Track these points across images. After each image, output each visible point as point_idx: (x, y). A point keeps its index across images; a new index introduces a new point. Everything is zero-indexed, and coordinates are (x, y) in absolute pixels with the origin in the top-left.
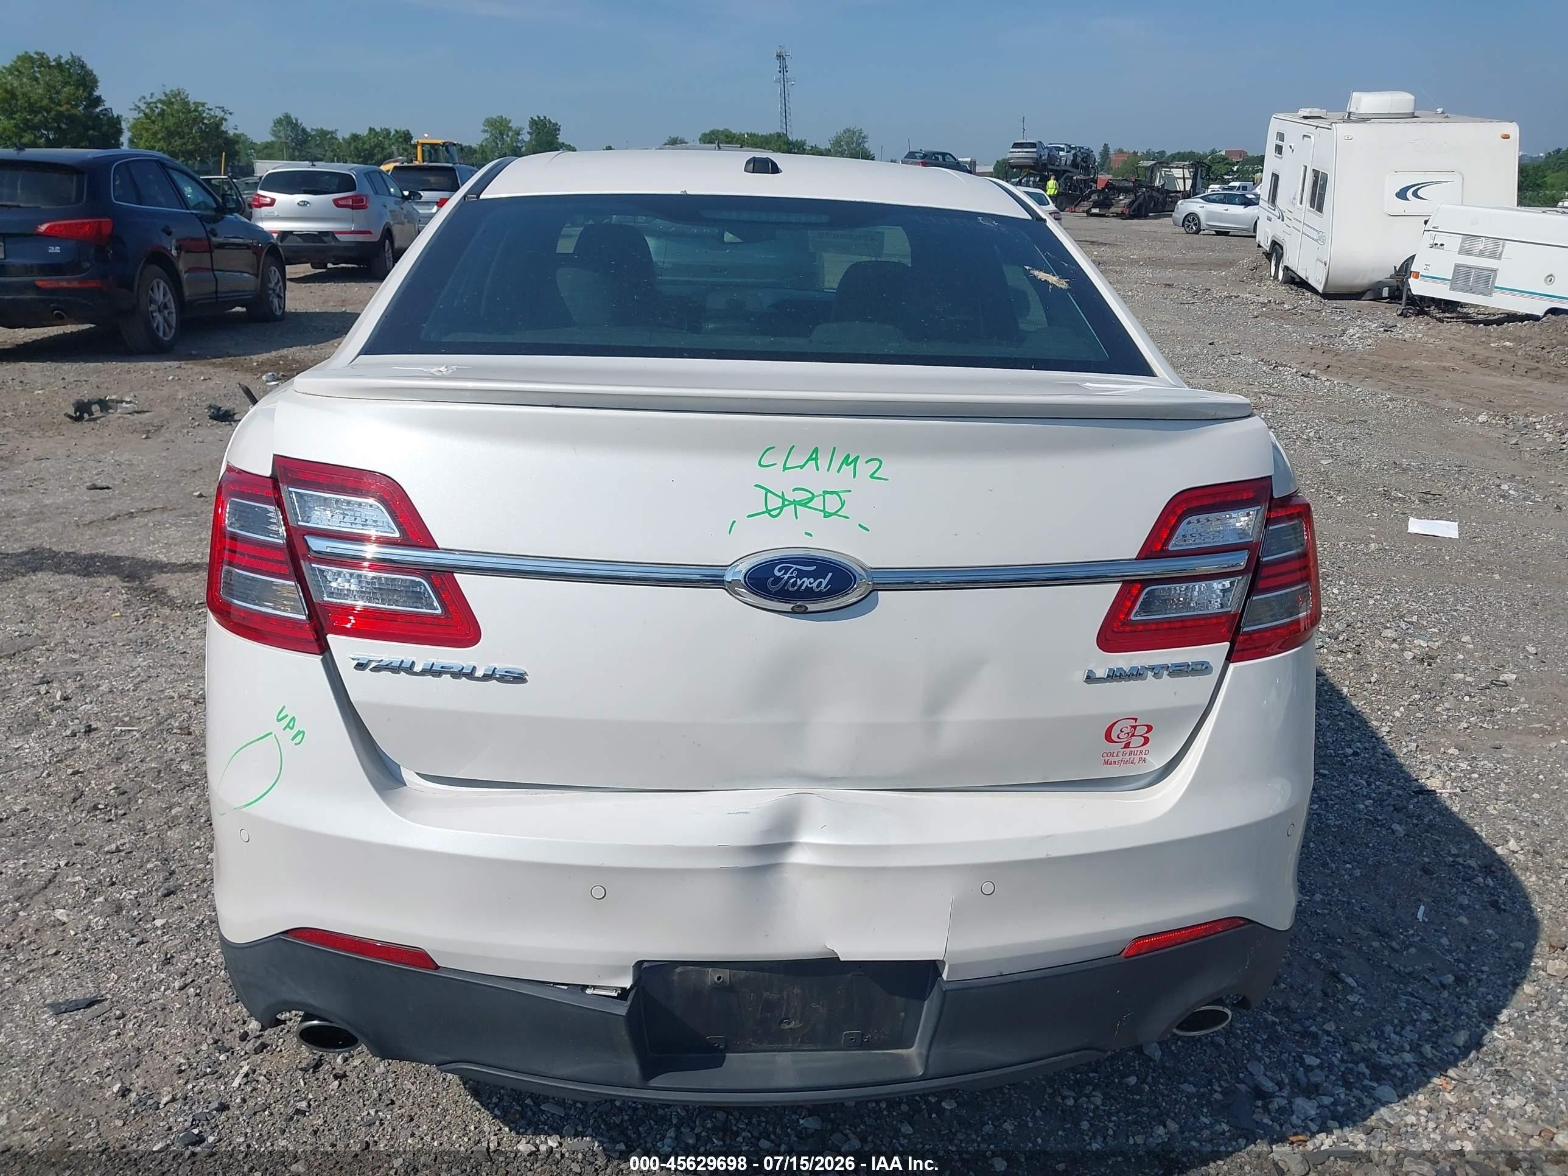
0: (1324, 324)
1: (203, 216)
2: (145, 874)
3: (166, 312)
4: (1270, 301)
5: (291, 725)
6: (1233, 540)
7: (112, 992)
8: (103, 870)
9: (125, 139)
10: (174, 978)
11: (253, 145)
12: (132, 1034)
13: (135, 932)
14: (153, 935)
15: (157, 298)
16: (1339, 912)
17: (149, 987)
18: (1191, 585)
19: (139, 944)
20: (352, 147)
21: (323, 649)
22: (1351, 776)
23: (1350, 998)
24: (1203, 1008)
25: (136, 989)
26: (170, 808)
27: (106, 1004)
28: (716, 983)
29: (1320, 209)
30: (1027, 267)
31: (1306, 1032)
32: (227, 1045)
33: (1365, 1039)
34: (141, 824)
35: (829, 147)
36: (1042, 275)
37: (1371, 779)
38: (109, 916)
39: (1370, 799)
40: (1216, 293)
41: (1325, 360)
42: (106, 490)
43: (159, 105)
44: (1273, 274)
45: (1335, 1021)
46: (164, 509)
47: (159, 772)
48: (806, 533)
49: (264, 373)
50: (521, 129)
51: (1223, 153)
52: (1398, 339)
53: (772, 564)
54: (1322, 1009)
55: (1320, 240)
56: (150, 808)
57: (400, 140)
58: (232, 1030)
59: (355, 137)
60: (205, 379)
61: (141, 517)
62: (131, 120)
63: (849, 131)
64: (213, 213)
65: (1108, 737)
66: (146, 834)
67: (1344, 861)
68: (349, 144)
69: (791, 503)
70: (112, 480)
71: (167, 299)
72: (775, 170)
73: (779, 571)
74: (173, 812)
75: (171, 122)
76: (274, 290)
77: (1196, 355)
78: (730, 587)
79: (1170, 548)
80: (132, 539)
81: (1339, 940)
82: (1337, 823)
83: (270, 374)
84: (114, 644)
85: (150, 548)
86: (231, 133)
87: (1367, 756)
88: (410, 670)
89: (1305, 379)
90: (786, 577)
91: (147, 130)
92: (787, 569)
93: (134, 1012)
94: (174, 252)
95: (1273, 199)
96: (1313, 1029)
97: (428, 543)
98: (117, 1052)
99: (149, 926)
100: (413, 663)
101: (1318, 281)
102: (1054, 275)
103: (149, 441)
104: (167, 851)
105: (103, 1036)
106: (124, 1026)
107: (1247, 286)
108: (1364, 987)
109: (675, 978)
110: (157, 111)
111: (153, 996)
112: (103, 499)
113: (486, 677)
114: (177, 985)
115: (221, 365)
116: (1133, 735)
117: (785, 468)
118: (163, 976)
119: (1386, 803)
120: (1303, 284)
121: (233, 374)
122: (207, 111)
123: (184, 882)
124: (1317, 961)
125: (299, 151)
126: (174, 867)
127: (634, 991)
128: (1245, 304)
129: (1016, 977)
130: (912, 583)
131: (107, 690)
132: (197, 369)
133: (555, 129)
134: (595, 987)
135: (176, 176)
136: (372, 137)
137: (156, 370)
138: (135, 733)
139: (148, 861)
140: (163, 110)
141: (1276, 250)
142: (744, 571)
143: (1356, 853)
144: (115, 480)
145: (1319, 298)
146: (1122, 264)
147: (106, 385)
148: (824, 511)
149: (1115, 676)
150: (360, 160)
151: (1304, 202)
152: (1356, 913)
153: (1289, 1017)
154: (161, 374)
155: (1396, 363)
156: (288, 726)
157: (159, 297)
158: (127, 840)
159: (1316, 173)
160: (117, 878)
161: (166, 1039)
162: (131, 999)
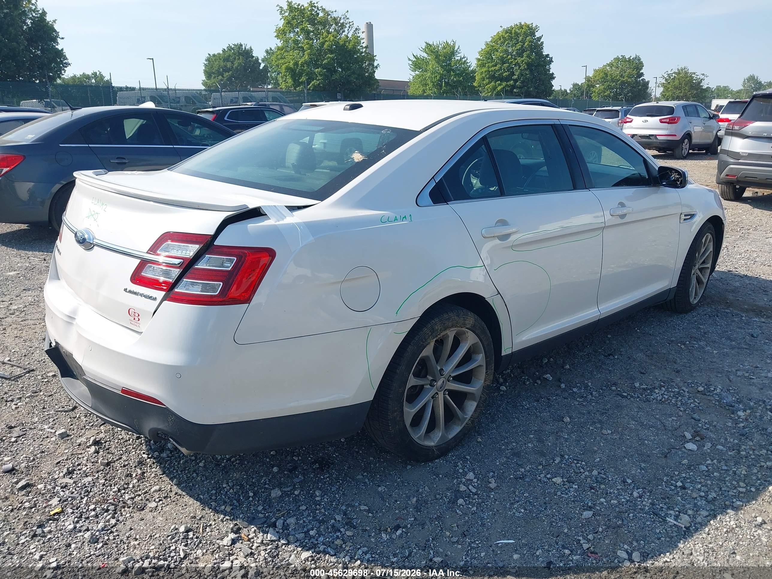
43: (674, 75)
79: (158, 251)
110: (672, 77)
122: (696, 76)
140: (675, 77)
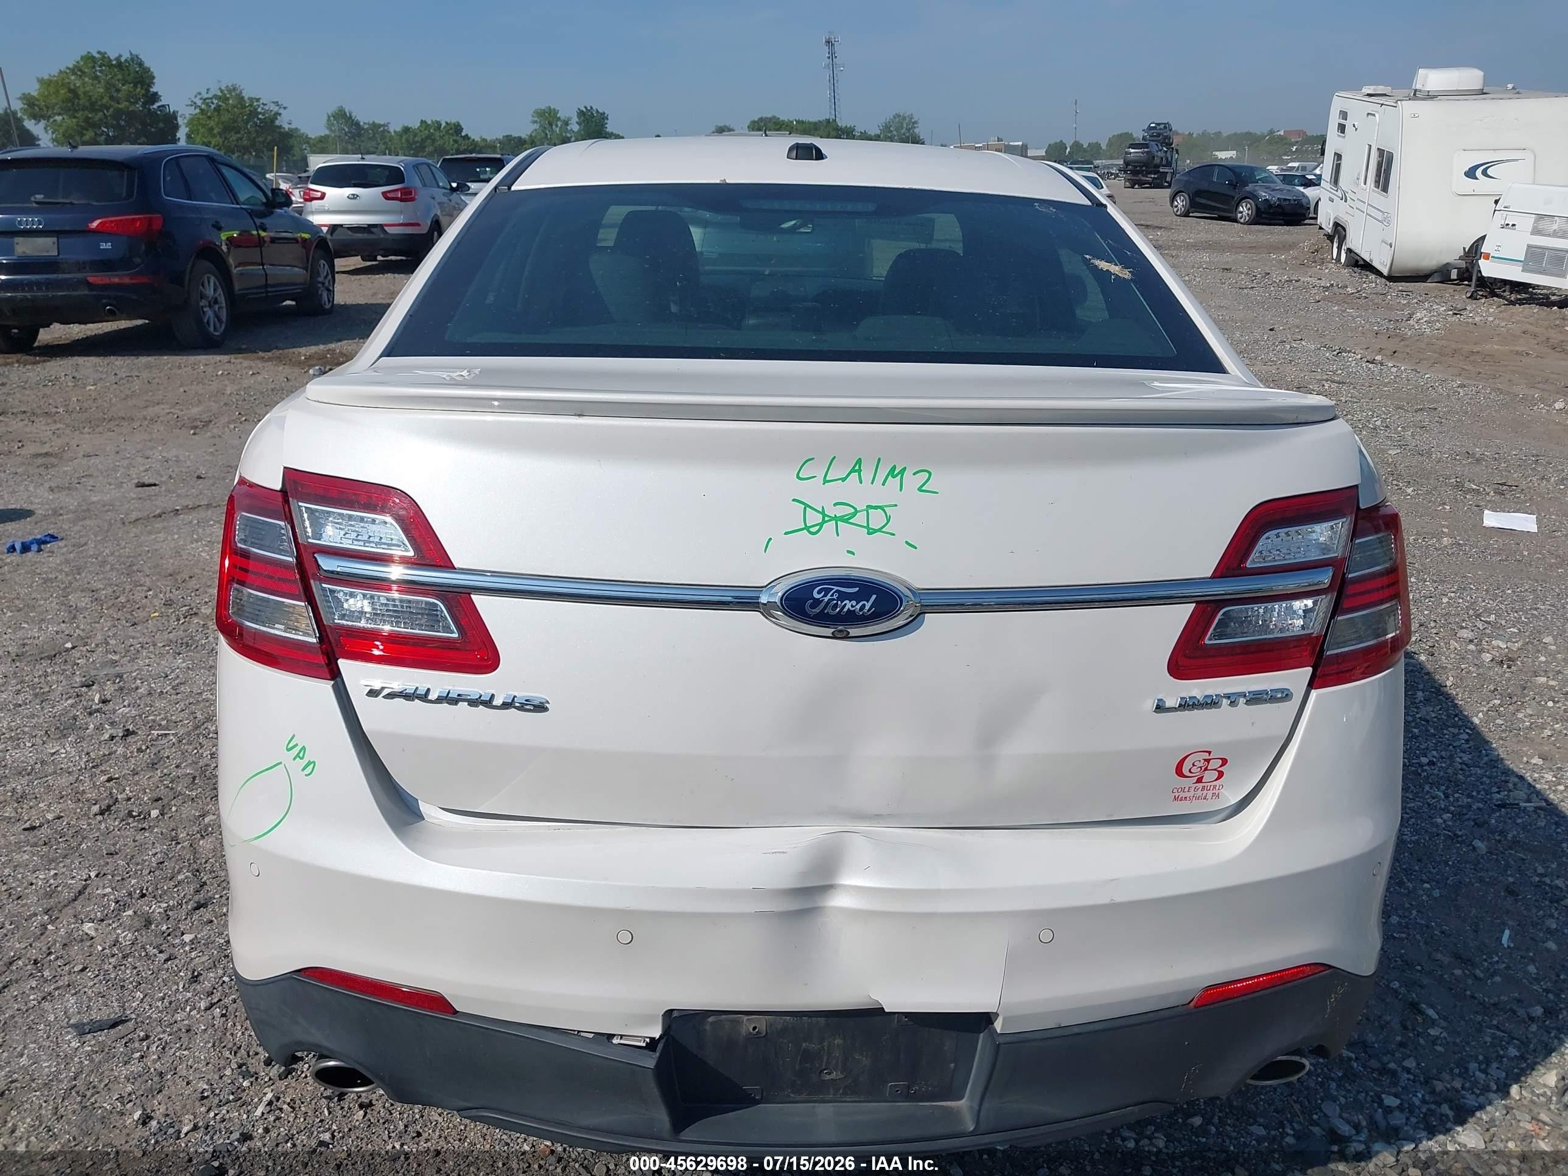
0: (1390, 308)
1: (252, 210)
2: (176, 886)
3: (217, 307)
4: (1332, 285)
5: (301, 755)
6: (1314, 556)
7: (137, 1012)
8: (133, 882)
9: (182, 134)
10: (200, 998)
11: (307, 140)
12: (155, 1057)
13: (163, 947)
14: (181, 951)
15: (208, 292)
16: (1418, 936)
17: (174, 1007)
18: (1269, 606)
19: (166, 961)
20: (403, 140)
21: (334, 674)
22: (1427, 788)
23: (1432, 1032)
24: (1279, 1058)
25: (161, 1009)
26: (203, 816)
27: (131, 1024)
28: (751, 1033)
29: (1385, 189)
30: (1088, 257)
31: (1384, 1069)
32: (252, 1070)
33: (1448, 1077)
34: (173, 833)
35: (878, 132)
36: (1103, 265)
37: (1450, 791)
38: (137, 930)
39: (1448, 812)
40: (1275, 277)
41: (1392, 345)
42: (153, 487)
43: (215, 101)
44: (1335, 257)
45: (1415, 1057)
46: (209, 506)
47: (194, 778)
48: (848, 552)
49: (311, 366)
50: (570, 119)
51: (1282, 133)
52: (1468, 323)
53: (811, 585)
54: (1402, 1045)
55: (1386, 220)
56: (183, 816)
57: (451, 132)
58: (257, 1054)
59: (406, 130)
60: (253, 374)
61: (185, 514)
62: (188, 116)
63: (899, 116)
64: (262, 208)
65: (1179, 771)
66: (179, 843)
67: (1422, 880)
68: (401, 136)
69: (831, 519)
70: (159, 477)
71: (216, 295)
72: (820, 156)
73: (819, 592)
74: (207, 820)
75: (226, 117)
76: (323, 284)
77: (1256, 342)
78: (766, 610)
79: (1249, 564)
80: (176, 536)
81: (1419, 968)
82: (1413, 838)
83: (317, 368)
84: (154, 645)
85: (193, 546)
86: (286, 127)
87: (1444, 765)
88: (424, 698)
89: (1370, 366)
90: (826, 599)
91: (204, 126)
92: (827, 591)
93: (158, 1033)
94: (224, 248)
95: (1336, 181)
96: (1392, 1065)
97: (443, 562)
98: (140, 1076)
99: (177, 941)
100: (428, 690)
101: (1382, 264)
102: (1116, 265)
103: (196, 437)
104: (199, 862)
105: (126, 1059)
106: (148, 1048)
107: (1308, 270)
108: (1445, 1019)
109: (708, 1027)
110: (213, 106)
111: (178, 1017)
112: (149, 496)
113: (506, 706)
114: (203, 1005)
115: (270, 359)
116: (1206, 769)
117: (825, 482)
118: (189, 995)
119: (1467, 817)
120: (1367, 267)
121: (281, 368)
122: (262, 106)
123: (214, 894)
124: (1396, 991)
125: (353, 144)
126: (205, 878)
127: (663, 1041)
128: (1306, 288)
129: (1076, 1030)
130: (963, 605)
131: (146, 692)
132: (246, 363)
133: (603, 117)
134: (622, 1036)
135: (225, 171)
136: (423, 129)
137: (206, 365)
138: (172, 737)
139: (179, 872)
140: (218, 106)
141: (1339, 231)
142: (780, 594)
143: (1434, 871)
144: (162, 476)
145: (1384, 280)
146: (1178, 248)
147: (157, 380)
148: (868, 527)
149: (1187, 705)
150: (412, 152)
151: (1368, 182)
152: (1436, 938)
153: (1365, 1052)
154: (210, 369)
155: (1467, 348)
156: (298, 755)
157: (210, 292)
158: (158, 850)
159: (1381, 152)
160: (147, 890)
161: (189, 1063)
162: (156, 1020)
